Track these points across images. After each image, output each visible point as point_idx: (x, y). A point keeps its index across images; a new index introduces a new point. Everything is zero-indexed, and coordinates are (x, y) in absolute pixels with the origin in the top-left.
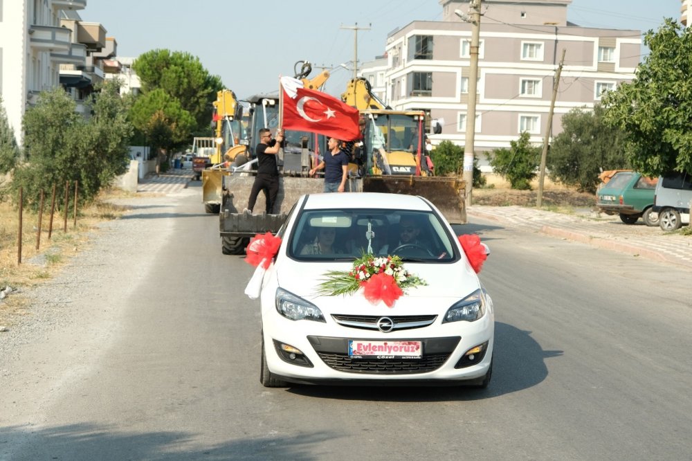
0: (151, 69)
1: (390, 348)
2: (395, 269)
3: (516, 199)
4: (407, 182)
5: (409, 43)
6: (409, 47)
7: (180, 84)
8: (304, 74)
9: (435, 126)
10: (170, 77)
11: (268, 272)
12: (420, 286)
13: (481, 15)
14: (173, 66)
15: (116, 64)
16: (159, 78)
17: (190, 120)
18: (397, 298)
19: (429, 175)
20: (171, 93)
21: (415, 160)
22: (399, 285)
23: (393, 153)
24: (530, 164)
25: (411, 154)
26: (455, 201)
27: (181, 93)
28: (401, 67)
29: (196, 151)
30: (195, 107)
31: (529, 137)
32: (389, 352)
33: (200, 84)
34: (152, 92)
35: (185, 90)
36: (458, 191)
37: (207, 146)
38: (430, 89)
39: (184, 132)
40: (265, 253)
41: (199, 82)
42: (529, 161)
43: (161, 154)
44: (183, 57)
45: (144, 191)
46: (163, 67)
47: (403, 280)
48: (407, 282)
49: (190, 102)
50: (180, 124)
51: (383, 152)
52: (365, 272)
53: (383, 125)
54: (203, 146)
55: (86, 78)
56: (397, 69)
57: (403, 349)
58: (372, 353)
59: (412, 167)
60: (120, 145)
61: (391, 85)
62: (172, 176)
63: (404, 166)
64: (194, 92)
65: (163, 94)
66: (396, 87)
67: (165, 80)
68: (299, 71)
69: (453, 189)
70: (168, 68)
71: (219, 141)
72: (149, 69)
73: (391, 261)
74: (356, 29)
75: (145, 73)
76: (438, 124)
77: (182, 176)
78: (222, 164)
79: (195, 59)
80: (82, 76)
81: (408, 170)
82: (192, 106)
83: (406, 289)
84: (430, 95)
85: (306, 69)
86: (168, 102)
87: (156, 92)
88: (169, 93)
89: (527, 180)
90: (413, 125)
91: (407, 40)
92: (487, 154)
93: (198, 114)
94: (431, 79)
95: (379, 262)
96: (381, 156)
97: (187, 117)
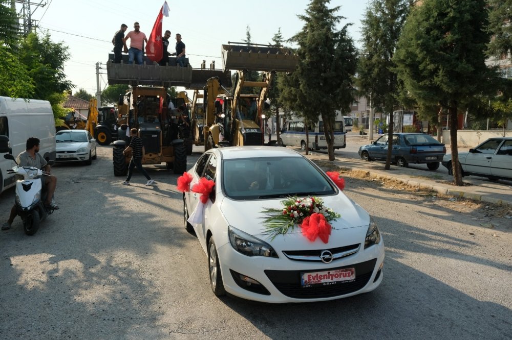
1: (332, 276)
2: (320, 207)
32: (332, 279)
57: (342, 275)
58: (319, 281)
59: (258, 129)
63: (253, 129)
81: (256, 131)
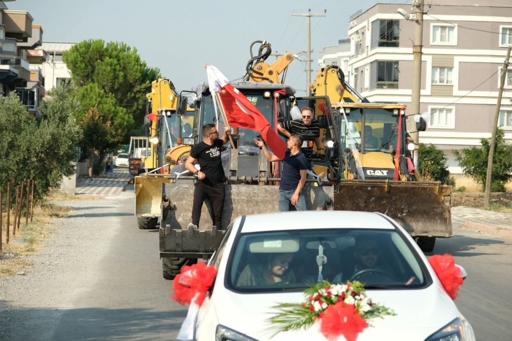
0: (84, 62)
2: (357, 297)
3: (473, 201)
4: (381, 188)
5: (372, 28)
6: (372, 31)
7: (116, 77)
8: (262, 57)
9: (418, 121)
10: (105, 70)
11: (203, 309)
12: (387, 316)
13: (423, 13)
14: (108, 58)
15: (41, 54)
16: (93, 71)
17: (126, 117)
18: (361, 331)
19: (408, 180)
20: (106, 88)
21: (394, 162)
22: (362, 317)
23: (368, 154)
24: (505, 165)
25: (390, 155)
26: (439, 210)
27: (116, 87)
28: (364, 55)
29: (132, 153)
30: (133, 103)
31: (503, 133)
33: (137, 78)
34: (85, 87)
35: (120, 84)
36: (443, 198)
37: (145, 146)
38: (397, 81)
39: (120, 131)
40: (199, 286)
41: (135, 75)
42: (503, 161)
43: (94, 154)
44: (119, 47)
45: (82, 194)
46: (97, 59)
47: (366, 310)
48: (371, 313)
49: (126, 98)
50: (116, 123)
51: (356, 154)
52: (321, 303)
53: (357, 122)
54: (141, 147)
55: (13, 72)
56: (360, 57)
59: (390, 170)
60: (70, 147)
61: (353, 76)
62: (106, 179)
63: (380, 169)
64: (132, 86)
65: (97, 90)
66: (359, 77)
67: (98, 74)
68: (256, 54)
69: (436, 196)
70: (102, 61)
71: (154, 141)
72: (81, 62)
73: (351, 288)
74: (310, 16)
75: (77, 65)
76: (421, 119)
77: (117, 180)
78: (158, 169)
79: (132, 50)
80: (9, 71)
81: (385, 173)
82: (128, 102)
83: (370, 321)
84: (396, 87)
85: (265, 51)
86: (102, 97)
87: (88, 87)
88: (103, 88)
89: (501, 182)
90: (393, 121)
91: (370, 24)
92: (457, 153)
93: (135, 111)
94: (397, 68)
95: (337, 289)
96: (353, 157)
97: (124, 115)
